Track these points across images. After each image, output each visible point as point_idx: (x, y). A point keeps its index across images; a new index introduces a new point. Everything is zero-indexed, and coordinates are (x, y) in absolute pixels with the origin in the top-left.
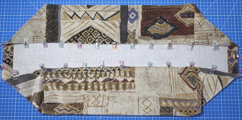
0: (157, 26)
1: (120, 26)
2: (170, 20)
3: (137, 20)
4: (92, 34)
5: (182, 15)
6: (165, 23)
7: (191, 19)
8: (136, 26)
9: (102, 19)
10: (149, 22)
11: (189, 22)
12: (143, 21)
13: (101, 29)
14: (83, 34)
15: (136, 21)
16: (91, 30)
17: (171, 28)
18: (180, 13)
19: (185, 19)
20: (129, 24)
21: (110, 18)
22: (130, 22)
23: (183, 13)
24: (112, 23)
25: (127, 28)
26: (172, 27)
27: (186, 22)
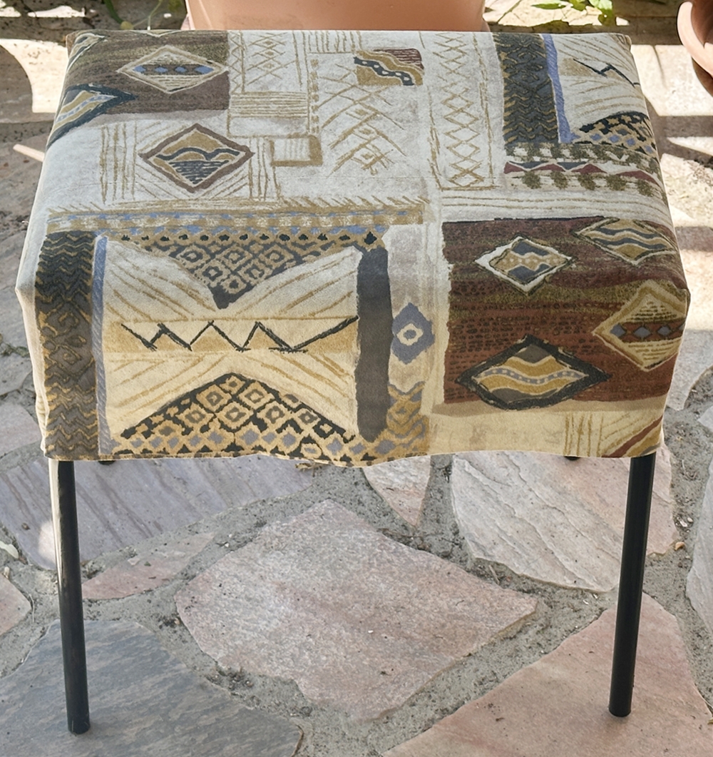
0: (514, 367)
1: (356, 372)
2: (573, 347)
3: (429, 350)
4: (242, 396)
5: (623, 332)
6: (551, 357)
7: (664, 345)
8: (426, 371)
9: (281, 346)
10: (479, 353)
11: (652, 355)
12: (454, 352)
13: (276, 381)
14: (202, 397)
15: (422, 355)
16: (233, 384)
17: (576, 375)
18: (614, 322)
19: (638, 346)
20: (394, 366)
21: (313, 344)
22: (400, 360)
23: (628, 324)
24: (322, 359)
25: (387, 379)
26: (578, 372)
27: (640, 356)
